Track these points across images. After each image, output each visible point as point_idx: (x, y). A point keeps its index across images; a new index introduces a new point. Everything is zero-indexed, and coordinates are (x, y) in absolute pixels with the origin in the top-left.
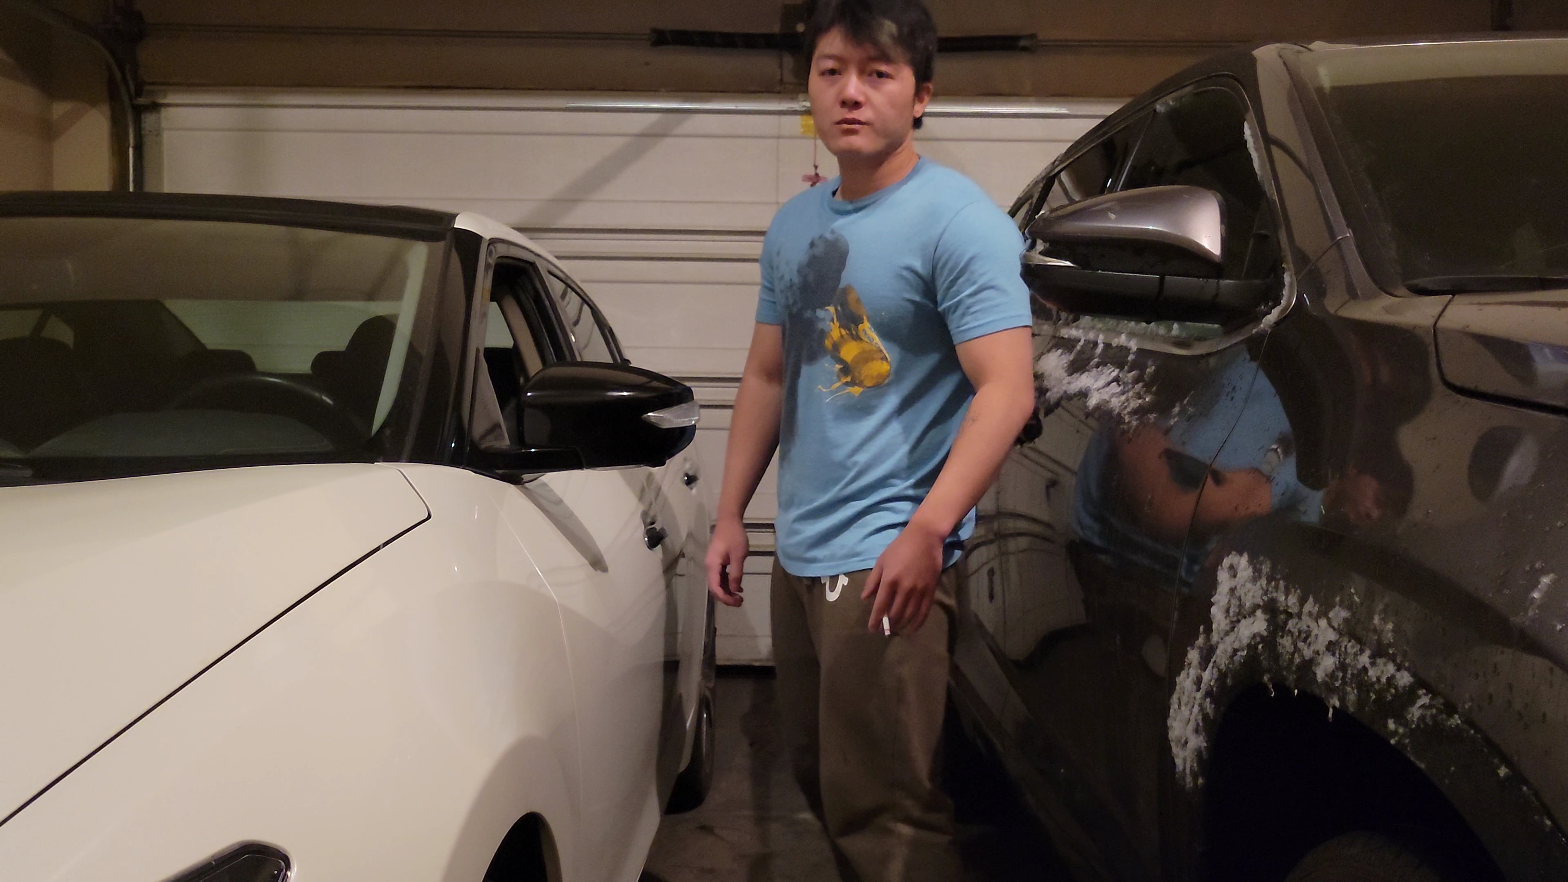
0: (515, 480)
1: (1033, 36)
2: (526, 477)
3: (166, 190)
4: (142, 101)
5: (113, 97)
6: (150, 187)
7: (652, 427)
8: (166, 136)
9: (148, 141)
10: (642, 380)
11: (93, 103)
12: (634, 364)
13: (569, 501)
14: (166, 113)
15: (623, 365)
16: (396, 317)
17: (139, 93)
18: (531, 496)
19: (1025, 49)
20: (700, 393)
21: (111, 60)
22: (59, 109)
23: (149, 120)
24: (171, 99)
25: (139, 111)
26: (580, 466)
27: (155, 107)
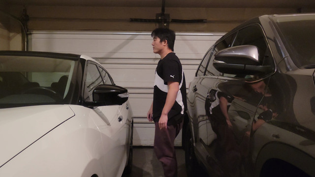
0: (92, 108)
1: (206, 20)
2: (94, 107)
3: (33, 51)
4: (28, 33)
5: (22, 32)
6: (29, 50)
7: (120, 97)
8: (33, 40)
9: (29, 41)
10: (118, 88)
11: (18, 33)
12: (116, 85)
13: (103, 112)
14: (32, 35)
15: (114, 85)
16: (68, 76)
17: (28, 31)
18: (95, 111)
19: (205, 22)
20: (129, 91)
21: (22, 25)
22: (12, 34)
23: (29, 36)
24: (34, 32)
25: (27, 35)
26: (105, 105)
27: (31, 34)
